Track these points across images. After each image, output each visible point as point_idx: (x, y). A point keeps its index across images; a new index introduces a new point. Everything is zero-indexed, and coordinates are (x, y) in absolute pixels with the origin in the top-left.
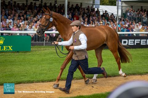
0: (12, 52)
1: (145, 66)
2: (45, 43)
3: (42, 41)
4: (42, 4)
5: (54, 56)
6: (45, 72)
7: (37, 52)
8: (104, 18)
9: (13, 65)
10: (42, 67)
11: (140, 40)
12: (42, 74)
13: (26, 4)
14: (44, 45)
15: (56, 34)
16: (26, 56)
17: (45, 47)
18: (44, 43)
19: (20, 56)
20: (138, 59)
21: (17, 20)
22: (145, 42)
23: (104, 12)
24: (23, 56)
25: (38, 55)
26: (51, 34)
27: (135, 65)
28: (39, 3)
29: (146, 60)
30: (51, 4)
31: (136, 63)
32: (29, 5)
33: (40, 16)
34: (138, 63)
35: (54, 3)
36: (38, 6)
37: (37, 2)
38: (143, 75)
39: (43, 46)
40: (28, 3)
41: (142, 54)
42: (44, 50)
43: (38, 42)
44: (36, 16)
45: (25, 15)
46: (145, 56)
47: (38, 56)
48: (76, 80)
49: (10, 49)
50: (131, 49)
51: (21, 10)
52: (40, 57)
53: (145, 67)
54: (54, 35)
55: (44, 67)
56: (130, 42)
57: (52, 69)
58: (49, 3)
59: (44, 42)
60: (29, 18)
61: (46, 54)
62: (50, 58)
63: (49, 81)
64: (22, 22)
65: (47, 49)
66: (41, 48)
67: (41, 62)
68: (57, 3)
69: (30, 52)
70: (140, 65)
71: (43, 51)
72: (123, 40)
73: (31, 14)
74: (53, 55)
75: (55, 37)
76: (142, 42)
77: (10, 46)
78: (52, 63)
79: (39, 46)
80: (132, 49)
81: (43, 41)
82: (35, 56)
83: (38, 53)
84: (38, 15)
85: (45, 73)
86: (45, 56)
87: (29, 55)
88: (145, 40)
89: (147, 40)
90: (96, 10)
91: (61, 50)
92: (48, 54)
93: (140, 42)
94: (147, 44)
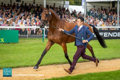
0: (4, 44)
1: (110, 53)
3: (25, 35)
4: (23, 5)
5: (38, 47)
6: (35, 58)
7: (23, 43)
9: (8, 53)
10: (31, 55)
11: (103, 33)
13: (10, 5)
14: (27, 37)
16: (15, 46)
18: (28, 36)
19: (11, 47)
21: (5, 17)
22: (107, 35)
23: (73, 11)
24: (13, 47)
25: (25, 45)
27: (103, 53)
28: (21, 4)
29: (110, 48)
30: (30, 4)
31: (103, 51)
32: (13, 5)
33: (22, 14)
34: (105, 51)
35: (33, 4)
36: (20, 6)
37: (19, 3)
38: (110, 60)
39: (26, 39)
40: (12, 4)
42: (28, 41)
43: (22, 35)
44: (20, 14)
45: (10, 13)
48: (60, 64)
49: (2, 41)
51: (7, 9)
52: (27, 47)
58: (29, 3)
59: (27, 35)
60: (14, 15)
61: (31, 45)
62: (35, 48)
64: (9, 19)
65: (30, 41)
67: (29, 51)
68: (35, 4)
69: (17, 43)
73: (15, 13)
76: (105, 35)
77: (2, 38)
78: (38, 52)
79: (23, 39)
81: (27, 34)
82: (23, 46)
84: (21, 13)
86: (30, 46)
87: (18, 45)
88: (107, 33)
89: (108, 33)
90: (66, 9)
91: (42, 41)
92: (32, 45)
93: (103, 34)
94: (109, 36)
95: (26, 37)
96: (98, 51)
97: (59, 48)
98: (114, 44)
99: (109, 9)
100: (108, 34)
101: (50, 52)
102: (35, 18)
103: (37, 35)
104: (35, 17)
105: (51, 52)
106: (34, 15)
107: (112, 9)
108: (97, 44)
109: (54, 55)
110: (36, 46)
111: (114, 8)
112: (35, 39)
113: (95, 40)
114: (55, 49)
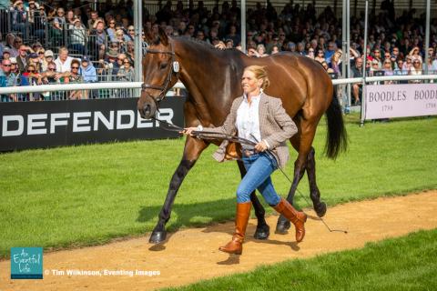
1: (100, 210)
11: (67, 115)
20: (71, 187)
22: (87, 122)
27: (64, 212)
29: (100, 187)
31: (65, 205)
34: (76, 204)
41: (81, 165)
46: (93, 173)
50: (36, 151)
53: (101, 217)
56: (34, 125)
70: (80, 208)
72: (6, 119)
76: (76, 122)
80: (40, 151)
88: (89, 114)
89: (93, 115)
93: (70, 120)
94: (96, 128)
96: (41, 203)
98: (119, 163)
100: (91, 119)
108: (37, 171)
113: (29, 152)
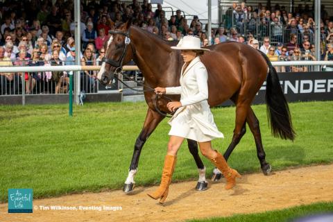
2: (26, 97)
3: (16, 93)
5: (50, 132)
7: (4, 121)
8: (174, 28)
12: (19, 178)
15: (53, 73)
17: (25, 109)
18: (24, 98)
26: (40, 74)
39: (19, 107)
42: (22, 116)
47: (8, 131)
52: (13, 134)
54: (49, 76)
55: (24, 159)
57: (46, 166)
59: (23, 95)
62: (40, 136)
63: (39, 198)
65: (30, 112)
66: (15, 110)
71: (22, 119)
74: (46, 128)
75: (50, 81)
78: (45, 150)
79: (10, 107)
81: (21, 91)
83: (7, 125)
85: (27, 176)
86: (25, 131)
89: (284, 83)
90: (154, 7)
91: (68, 114)
92: (34, 126)
94: (286, 92)
95: (19, 101)
97: (119, 136)
99: (293, 4)
100: (283, 85)
101: (83, 150)
102: (50, 40)
103: (56, 94)
104: (50, 34)
105: (90, 147)
106: (46, 28)
107: (300, 5)
109: (93, 161)
110: (44, 131)
111: (307, 3)
112: (46, 106)
114: (103, 140)
